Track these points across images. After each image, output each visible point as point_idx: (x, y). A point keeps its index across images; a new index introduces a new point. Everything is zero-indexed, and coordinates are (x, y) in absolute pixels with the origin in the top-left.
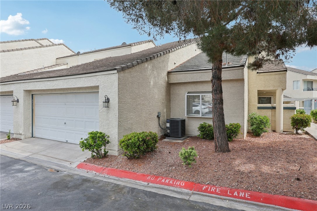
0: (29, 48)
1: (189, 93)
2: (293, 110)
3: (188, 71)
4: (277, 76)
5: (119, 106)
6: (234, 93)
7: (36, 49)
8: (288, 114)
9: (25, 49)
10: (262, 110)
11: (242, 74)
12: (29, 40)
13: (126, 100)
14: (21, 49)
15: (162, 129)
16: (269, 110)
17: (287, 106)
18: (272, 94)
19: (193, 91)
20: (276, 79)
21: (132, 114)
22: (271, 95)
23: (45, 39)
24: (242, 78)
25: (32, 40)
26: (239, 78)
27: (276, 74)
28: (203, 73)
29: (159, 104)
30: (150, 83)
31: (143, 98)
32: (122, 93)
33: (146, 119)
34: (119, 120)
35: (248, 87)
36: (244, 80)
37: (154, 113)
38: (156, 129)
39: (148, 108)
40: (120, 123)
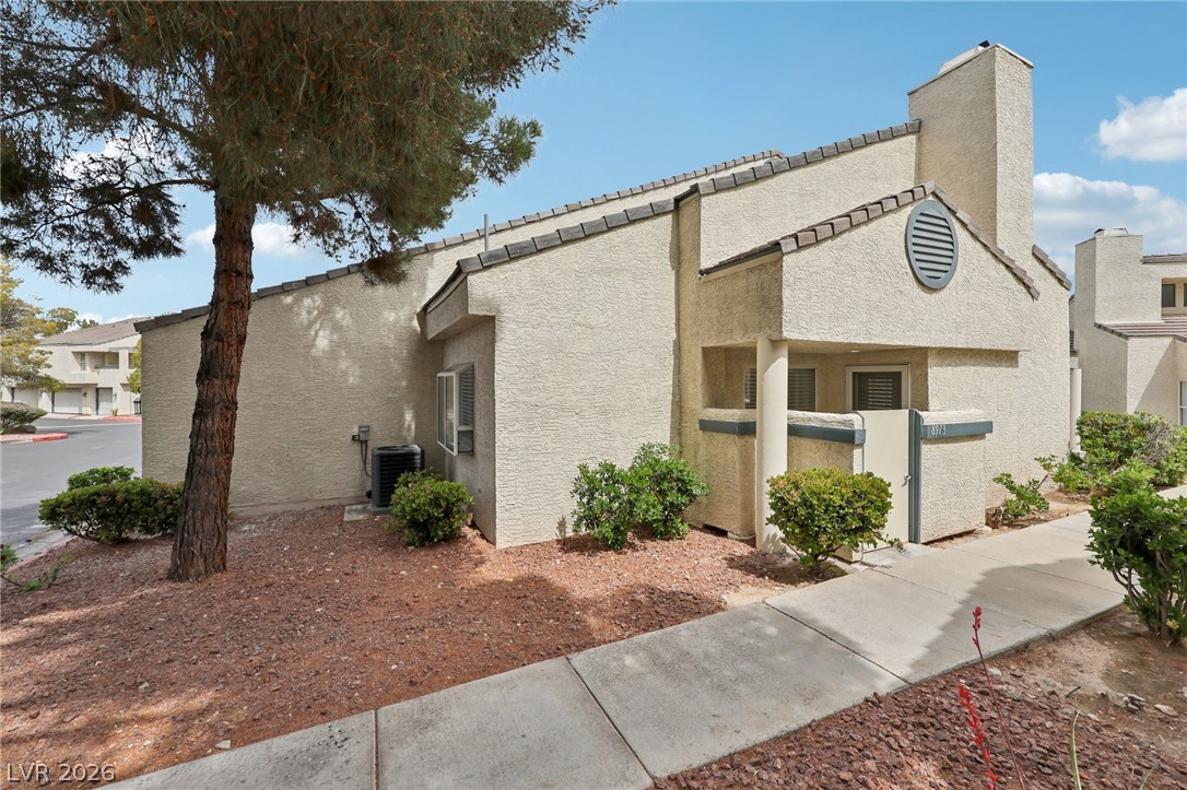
2: (845, 445)
4: (754, 280)
8: (826, 461)
10: (714, 434)
17: (822, 421)
20: (751, 294)
24: (466, 313)
28: (443, 304)
29: (366, 401)
30: (312, 345)
31: (271, 389)
32: (159, 381)
33: (284, 445)
34: (147, 445)
35: (679, 337)
36: (493, 318)
37: (336, 430)
38: (346, 472)
39: (300, 416)
40: (150, 451)
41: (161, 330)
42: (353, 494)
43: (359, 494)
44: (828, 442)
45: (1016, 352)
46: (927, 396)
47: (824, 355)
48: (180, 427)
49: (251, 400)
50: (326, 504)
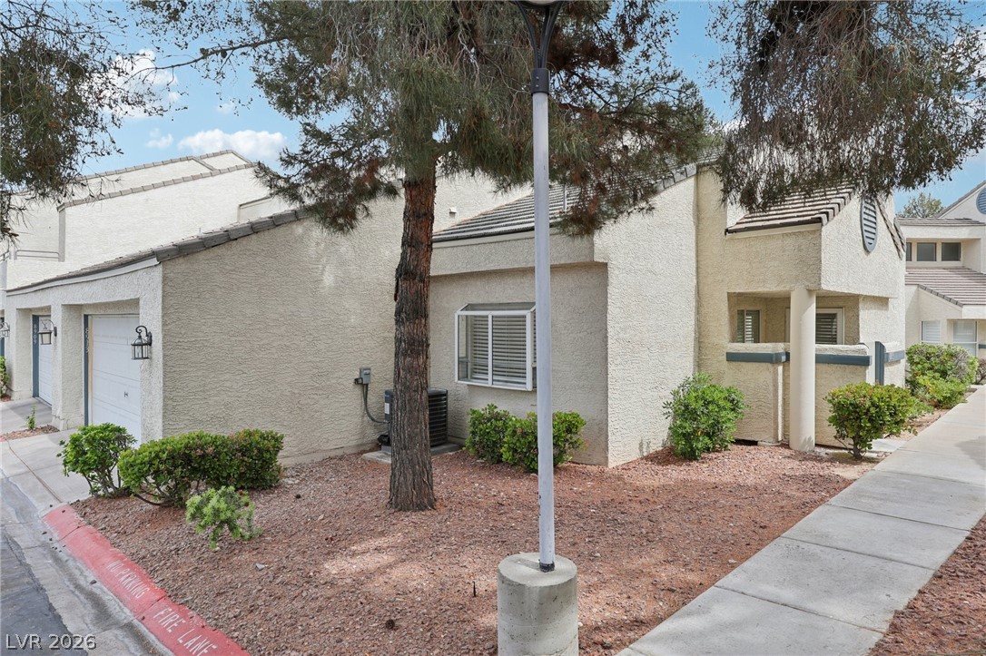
0: (164, 184)
1: (469, 307)
2: (858, 367)
3: (457, 239)
4: (790, 242)
5: (164, 355)
6: (581, 311)
7: (183, 185)
8: (841, 380)
9: (154, 186)
10: (743, 364)
11: (589, 246)
12: (181, 160)
13: (199, 339)
14: (144, 189)
15: (373, 420)
16: (763, 364)
17: (837, 350)
18: (840, 304)
19: (480, 301)
20: (787, 253)
21: (227, 376)
22: (835, 304)
23: (227, 152)
24: (588, 260)
25: (187, 159)
26: (582, 259)
27: (787, 234)
28: (493, 245)
29: (366, 342)
30: (319, 281)
31: (283, 328)
32: (179, 319)
33: (296, 391)
34: (167, 394)
35: (698, 282)
36: (606, 264)
37: (341, 373)
38: (349, 418)
39: (310, 358)
40: (170, 402)
41: (181, 260)
42: (354, 443)
43: (360, 442)
44: (843, 366)
45: (888, 299)
46: (858, 332)
47: (766, 299)
48: (200, 374)
49: (266, 341)
50: (332, 454)
